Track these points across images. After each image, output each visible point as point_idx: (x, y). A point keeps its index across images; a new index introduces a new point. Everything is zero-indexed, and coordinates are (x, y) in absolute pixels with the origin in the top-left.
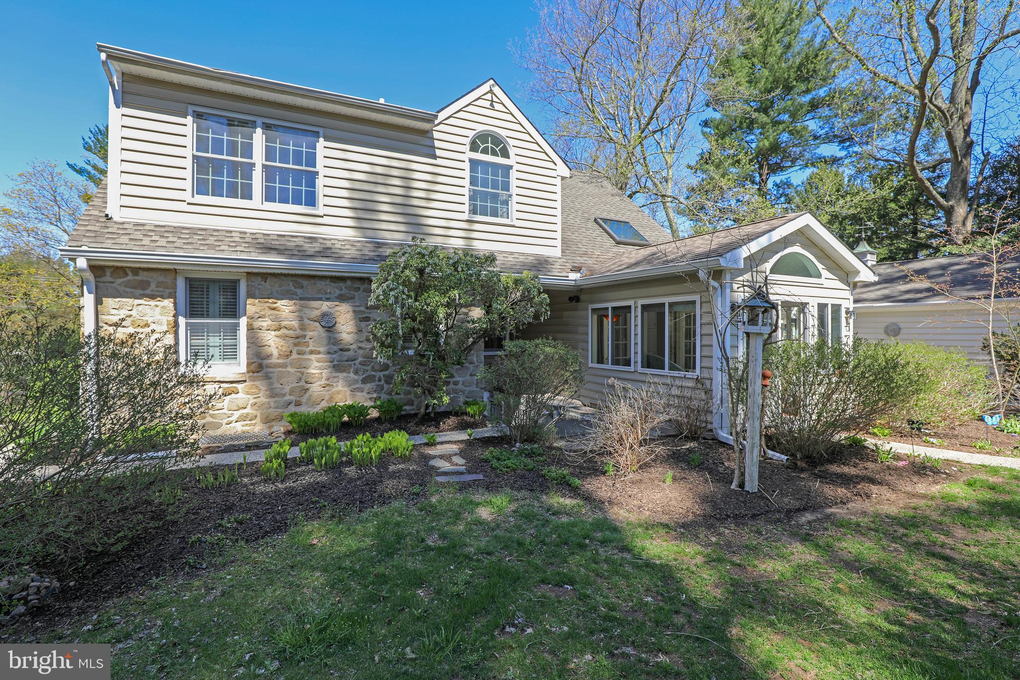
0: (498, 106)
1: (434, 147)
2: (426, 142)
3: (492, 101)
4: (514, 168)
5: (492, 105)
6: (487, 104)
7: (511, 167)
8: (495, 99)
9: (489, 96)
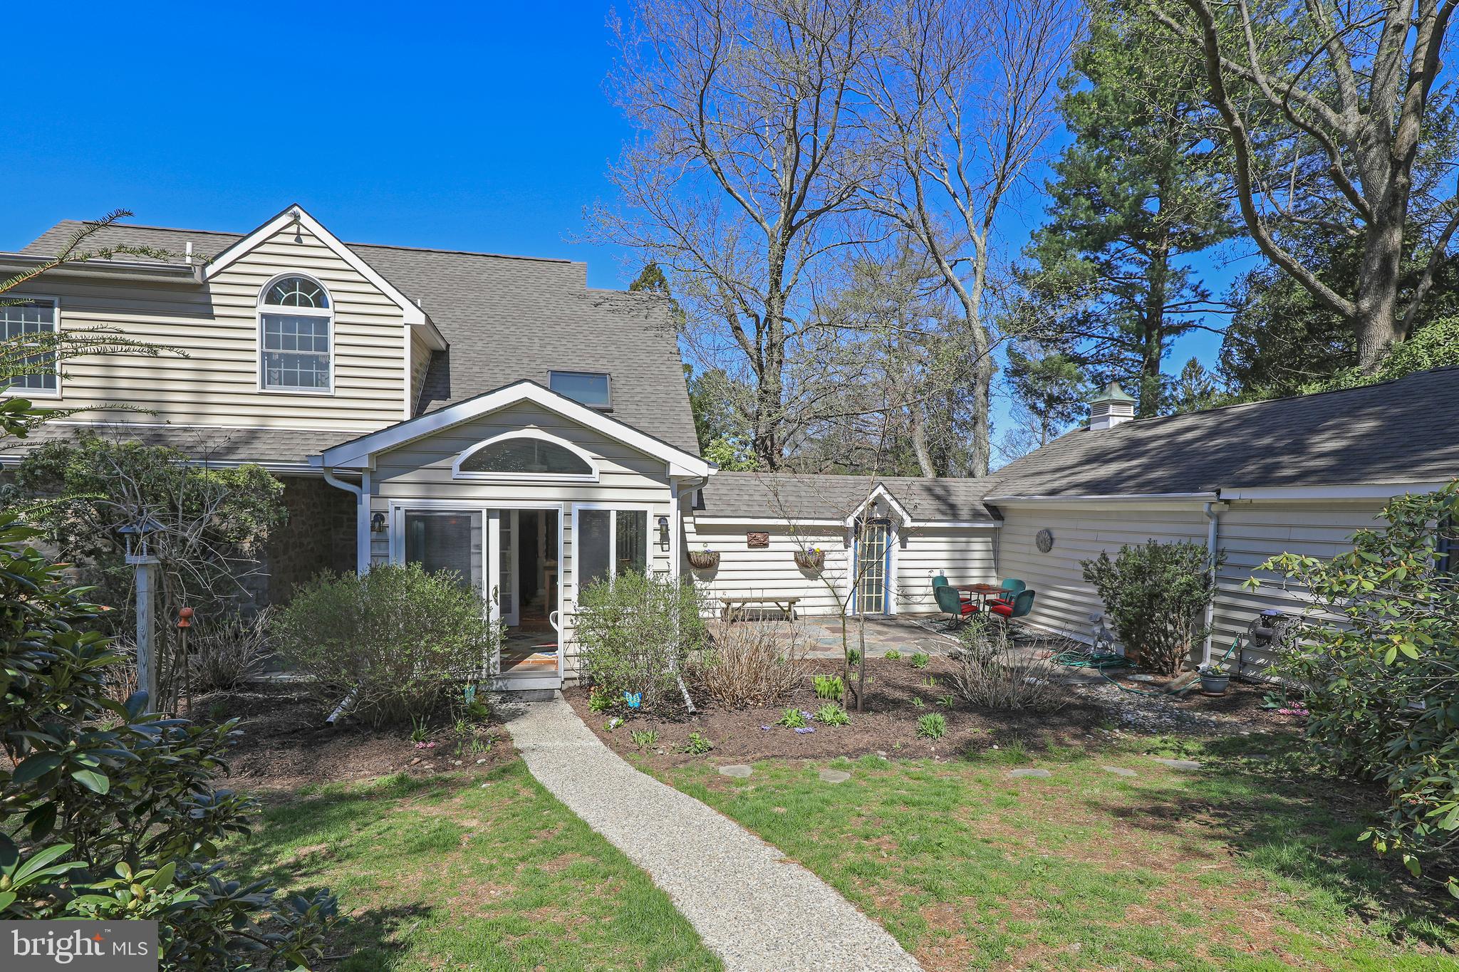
0: (305, 240)
1: (210, 305)
2: (200, 299)
3: (298, 234)
4: (332, 321)
5: (298, 240)
6: (292, 239)
7: (327, 319)
8: (303, 231)
9: (293, 229)
